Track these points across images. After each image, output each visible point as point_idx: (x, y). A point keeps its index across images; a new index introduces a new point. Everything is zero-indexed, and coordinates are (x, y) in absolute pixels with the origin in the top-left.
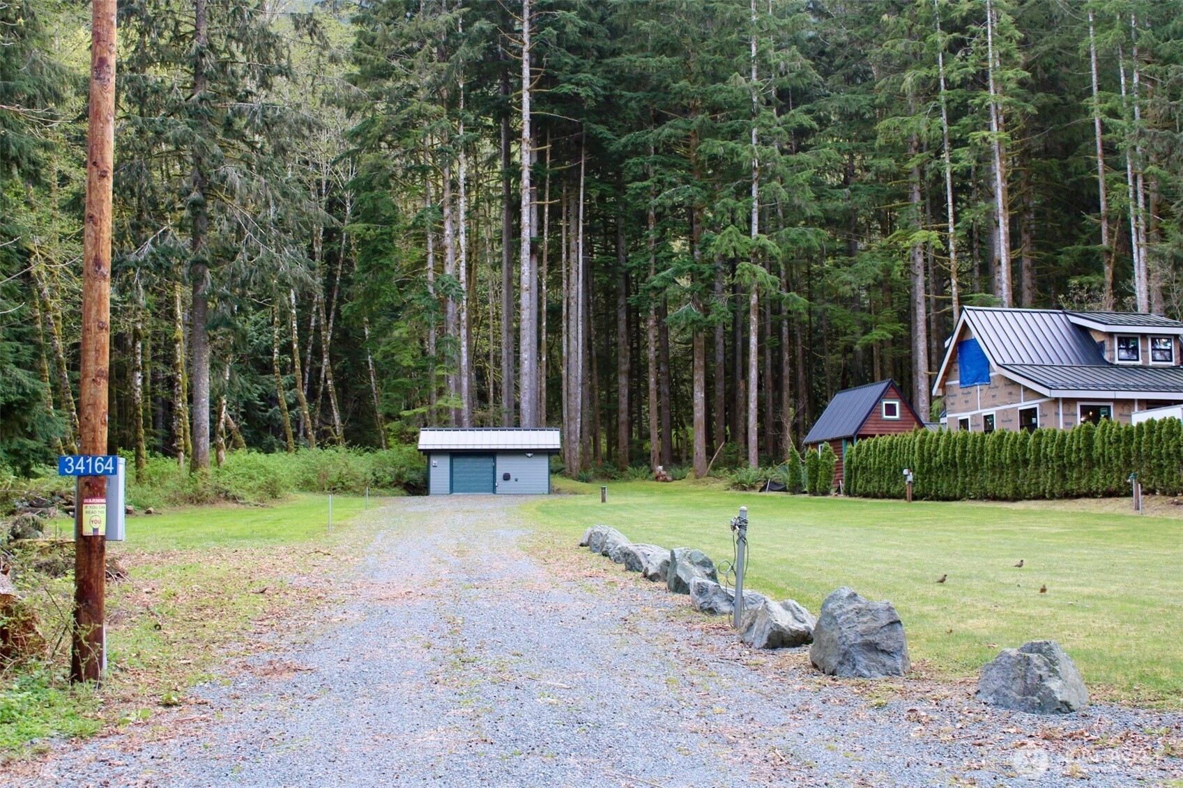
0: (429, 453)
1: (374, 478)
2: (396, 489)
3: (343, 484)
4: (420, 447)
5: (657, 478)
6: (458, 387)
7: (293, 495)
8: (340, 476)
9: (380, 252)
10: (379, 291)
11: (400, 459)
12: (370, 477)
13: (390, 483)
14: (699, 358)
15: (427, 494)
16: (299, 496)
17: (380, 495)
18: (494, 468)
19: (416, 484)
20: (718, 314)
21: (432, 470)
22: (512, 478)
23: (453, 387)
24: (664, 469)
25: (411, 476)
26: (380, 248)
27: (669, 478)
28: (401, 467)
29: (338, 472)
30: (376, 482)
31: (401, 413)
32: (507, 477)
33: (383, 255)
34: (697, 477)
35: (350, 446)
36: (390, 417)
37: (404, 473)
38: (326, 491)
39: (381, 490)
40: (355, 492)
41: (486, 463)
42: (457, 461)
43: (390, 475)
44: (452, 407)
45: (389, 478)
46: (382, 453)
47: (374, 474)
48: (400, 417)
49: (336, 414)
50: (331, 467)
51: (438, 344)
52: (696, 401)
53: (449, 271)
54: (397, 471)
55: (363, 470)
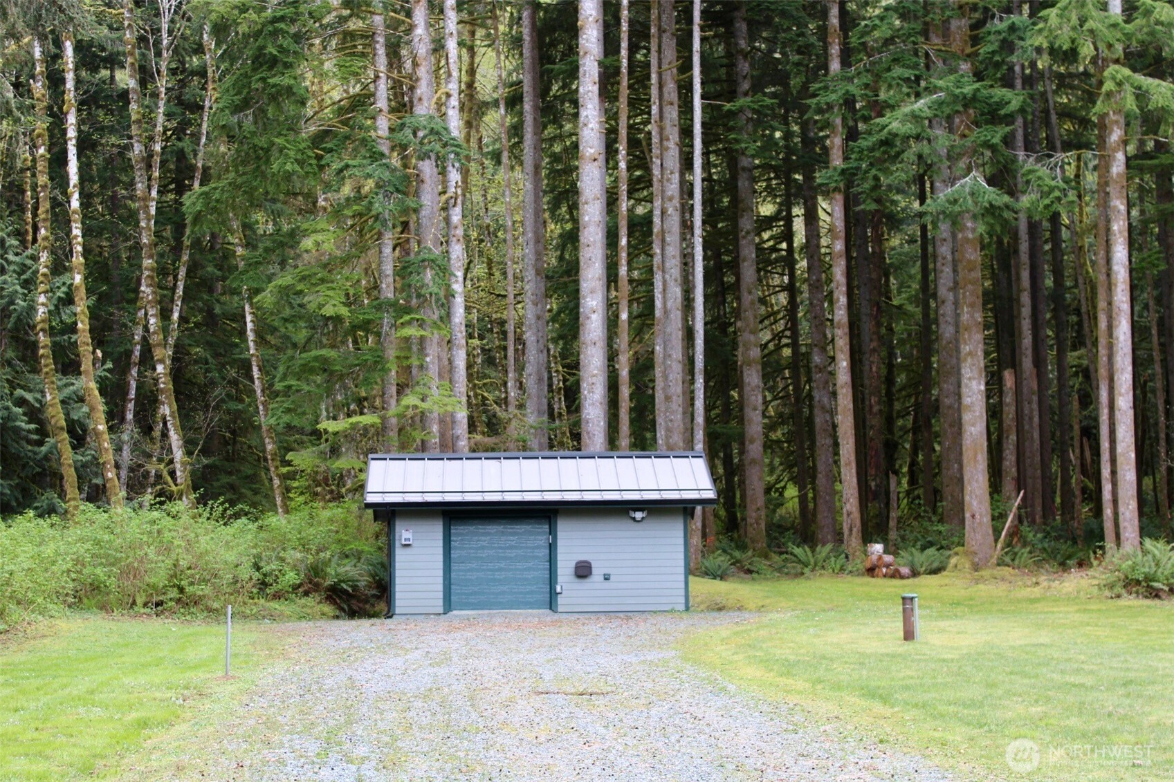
0: (389, 514)
1: (256, 575)
2: (310, 601)
3: (181, 590)
4: (371, 499)
5: (871, 571)
6: (448, 370)
7: (42, 623)
8: (175, 573)
9: (273, 62)
10: (267, 151)
11: (316, 534)
12: (246, 572)
13: (295, 588)
14: (972, 305)
15: (389, 615)
16: (62, 624)
17: (273, 618)
18: (552, 547)
19: (355, 588)
20: (1044, 194)
21: (400, 556)
22: (597, 572)
23: (433, 370)
24: (886, 551)
25: (341, 570)
26: (271, 50)
27: (905, 570)
28: (319, 551)
29: (169, 562)
30: (263, 585)
31: (321, 426)
32: (583, 571)
33: (280, 67)
34: (976, 567)
35: (202, 501)
36: (292, 437)
37: (327, 563)
38: (139, 609)
39: (274, 605)
40: (209, 610)
41: (531, 537)
42: (458, 530)
43: (294, 568)
44: (437, 411)
45: (291, 577)
46: (276, 520)
47: (257, 568)
48: (317, 435)
49: (175, 438)
50: (152, 552)
51: (404, 270)
52: (967, 401)
53: (423, 110)
54: (310, 559)
55: (231, 557)
